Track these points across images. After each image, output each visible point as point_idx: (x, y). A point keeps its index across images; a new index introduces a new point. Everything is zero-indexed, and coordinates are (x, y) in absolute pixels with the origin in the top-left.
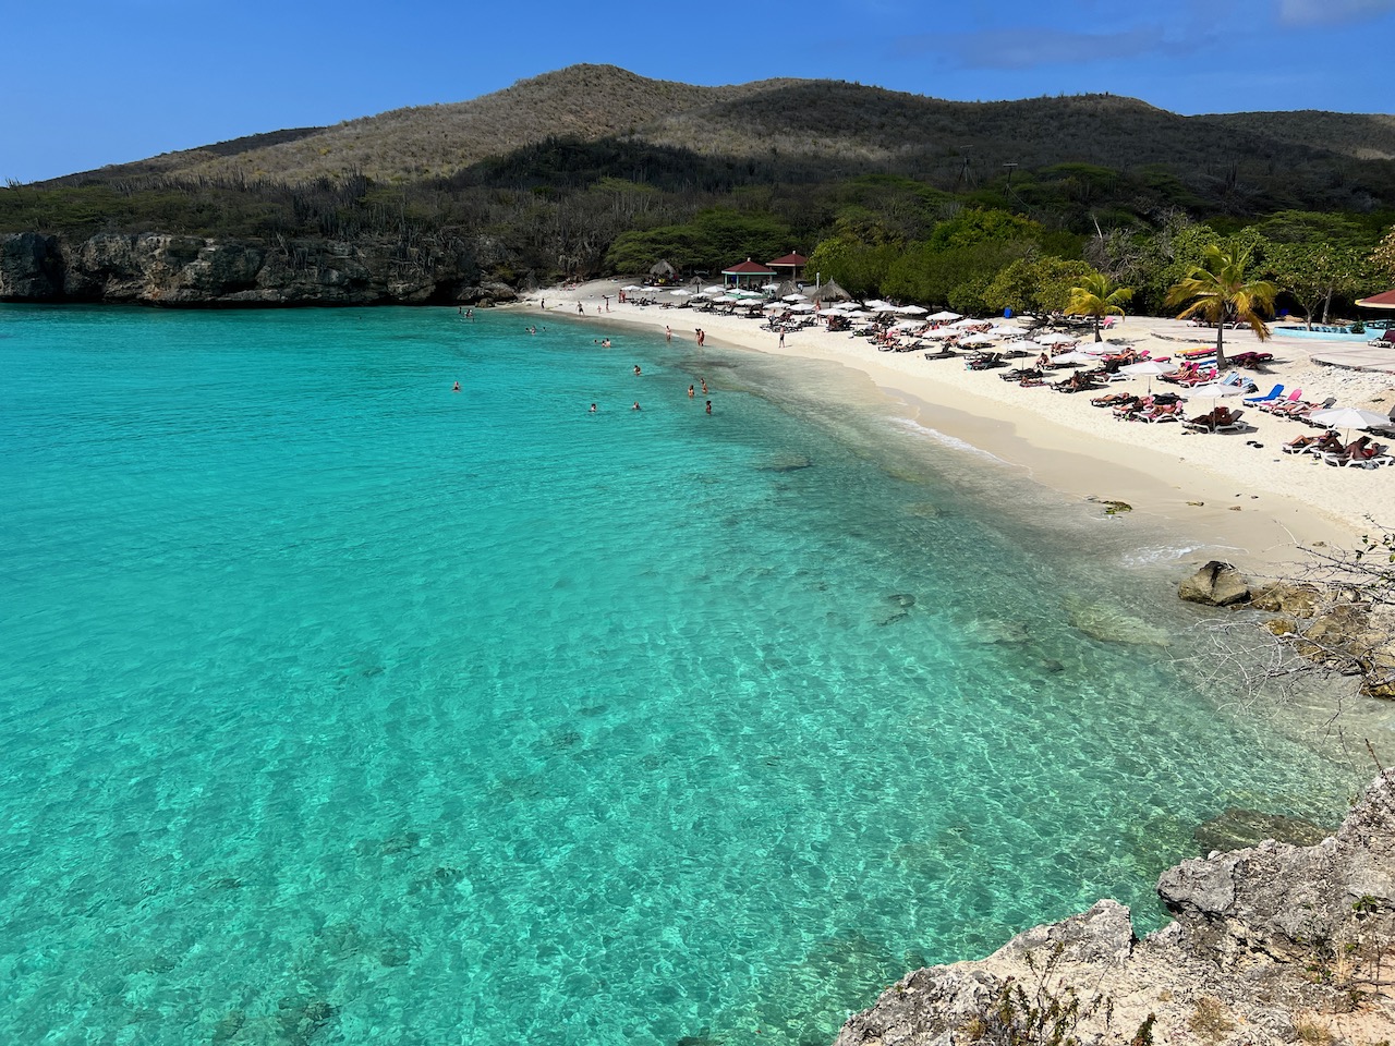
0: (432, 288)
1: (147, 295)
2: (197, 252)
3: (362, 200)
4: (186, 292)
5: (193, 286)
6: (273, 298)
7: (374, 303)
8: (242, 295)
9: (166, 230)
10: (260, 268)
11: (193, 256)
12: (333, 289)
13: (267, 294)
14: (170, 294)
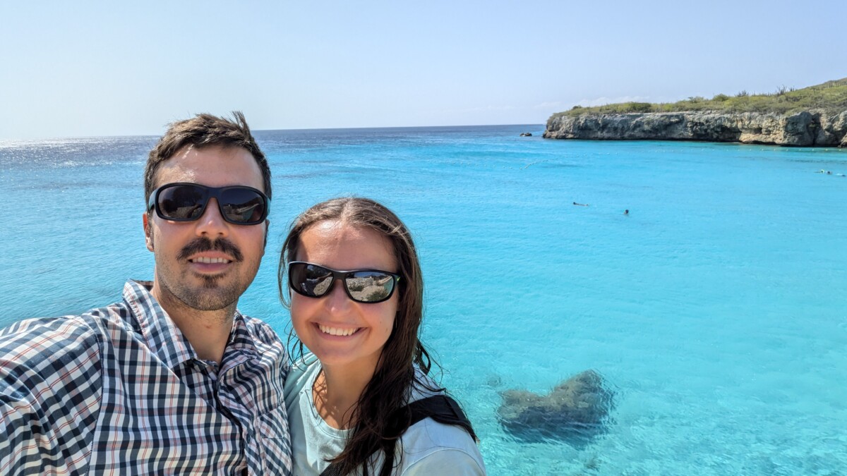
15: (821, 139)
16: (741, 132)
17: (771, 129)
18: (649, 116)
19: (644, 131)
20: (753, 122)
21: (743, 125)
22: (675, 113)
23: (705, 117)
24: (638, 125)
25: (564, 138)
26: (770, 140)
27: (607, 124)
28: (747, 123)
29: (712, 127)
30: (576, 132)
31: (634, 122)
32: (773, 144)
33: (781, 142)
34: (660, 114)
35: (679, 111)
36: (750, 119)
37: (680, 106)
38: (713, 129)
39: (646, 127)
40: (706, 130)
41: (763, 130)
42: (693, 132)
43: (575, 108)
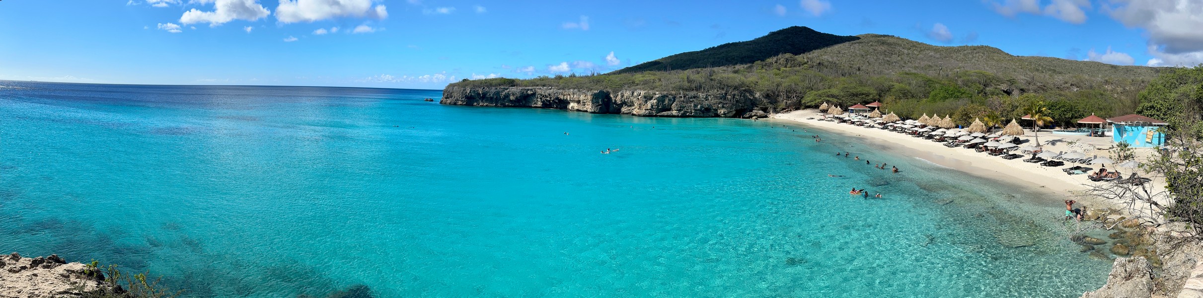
0: (734, 112)
1: (634, 112)
2: (652, 97)
3: (711, 78)
4: (647, 112)
5: (650, 110)
6: (676, 114)
7: (712, 117)
8: (665, 113)
9: (644, 89)
10: (673, 103)
11: (651, 98)
12: (698, 112)
13: (674, 113)
14: (643, 112)
15: (611, 109)
16: (570, 103)
17: (585, 101)
18: (513, 89)
19: (511, 101)
20: (575, 96)
21: (570, 98)
22: (530, 88)
23: (548, 91)
24: (507, 96)
25: (455, 104)
26: (585, 109)
27: (487, 94)
28: (572, 96)
29: (552, 99)
30: (463, 99)
31: (504, 93)
32: (587, 111)
33: (590, 111)
34: (521, 88)
35: (532, 86)
36: (574, 94)
37: (533, 83)
38: (553, 101)
39: (512, 98)
40: (549, 101)
41: (581, 102)
42: (542, 102)
43: (464, 80)
